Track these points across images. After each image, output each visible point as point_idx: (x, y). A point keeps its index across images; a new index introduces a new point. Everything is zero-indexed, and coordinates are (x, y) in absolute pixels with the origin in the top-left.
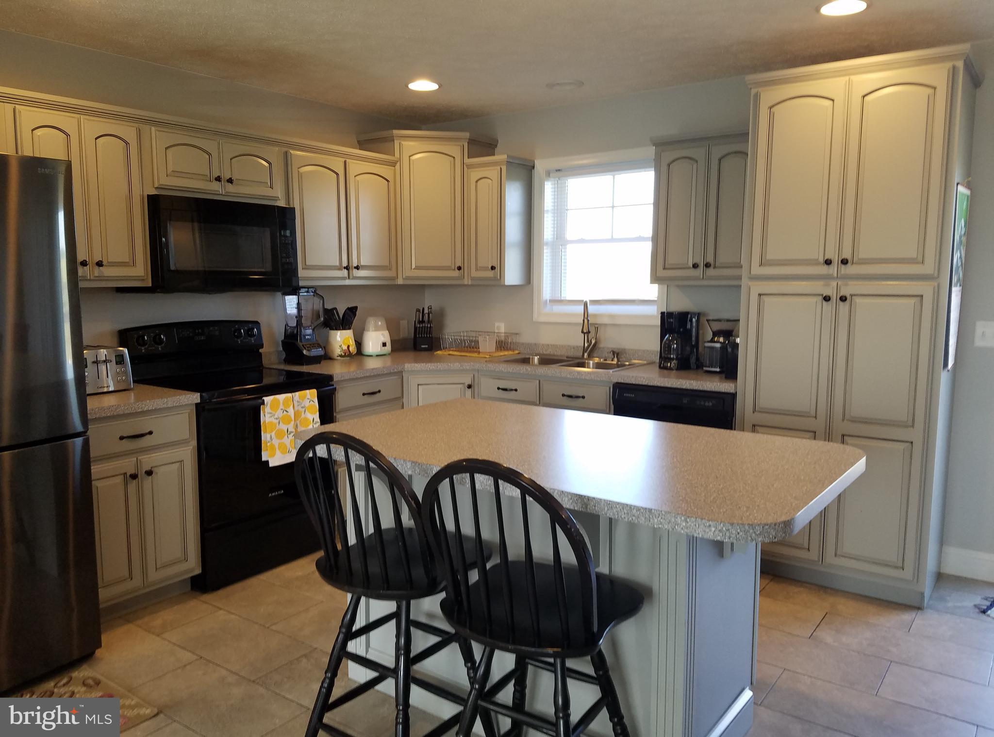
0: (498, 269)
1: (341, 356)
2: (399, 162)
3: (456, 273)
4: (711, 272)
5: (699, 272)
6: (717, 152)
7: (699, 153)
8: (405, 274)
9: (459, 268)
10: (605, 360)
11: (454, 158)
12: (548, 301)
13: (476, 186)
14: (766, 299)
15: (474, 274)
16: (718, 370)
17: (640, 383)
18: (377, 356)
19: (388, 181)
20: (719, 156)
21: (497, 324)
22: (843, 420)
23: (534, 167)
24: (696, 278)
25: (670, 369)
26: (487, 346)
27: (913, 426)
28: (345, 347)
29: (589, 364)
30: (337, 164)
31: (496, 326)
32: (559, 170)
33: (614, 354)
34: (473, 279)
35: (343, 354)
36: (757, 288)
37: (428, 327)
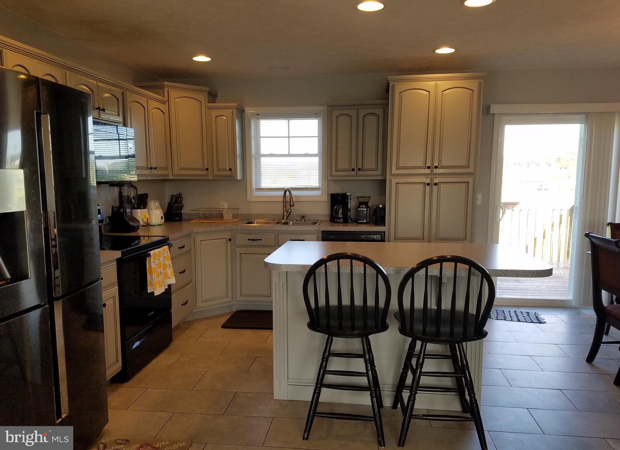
0: (233, 171)
1: (143, 226)
2: (168, 102)
3: (205, 173)
4: (360, 173)
5: (354, 173)
6: (362, 112)
7: (353, 113)
8: (174, 173)
9: (207, 169)
10: (297, 221)
11: (201, 102)
12: (255, 189)
13: (216, 120)
14: (400, 186)
15: (216, 173)
16: (365, 221)
17: (337, 230)
18: (158, 225)
19: (164, 113)
20: (363, 115)
21: (222, 203)
22: (436, 240)
23: (244, 111)
24: (353, 176)
25: (339, 222)
26: (228, 216)
27: (466, 240)
28: (146, 220)
29: (290, 223)
30: (143, 101)
31: (221, 205)
32: (258, 115)
33: (302, 218)
34: (214, 176)
35: (145, 225)
36: (395, 181)
37: (181, 206)
